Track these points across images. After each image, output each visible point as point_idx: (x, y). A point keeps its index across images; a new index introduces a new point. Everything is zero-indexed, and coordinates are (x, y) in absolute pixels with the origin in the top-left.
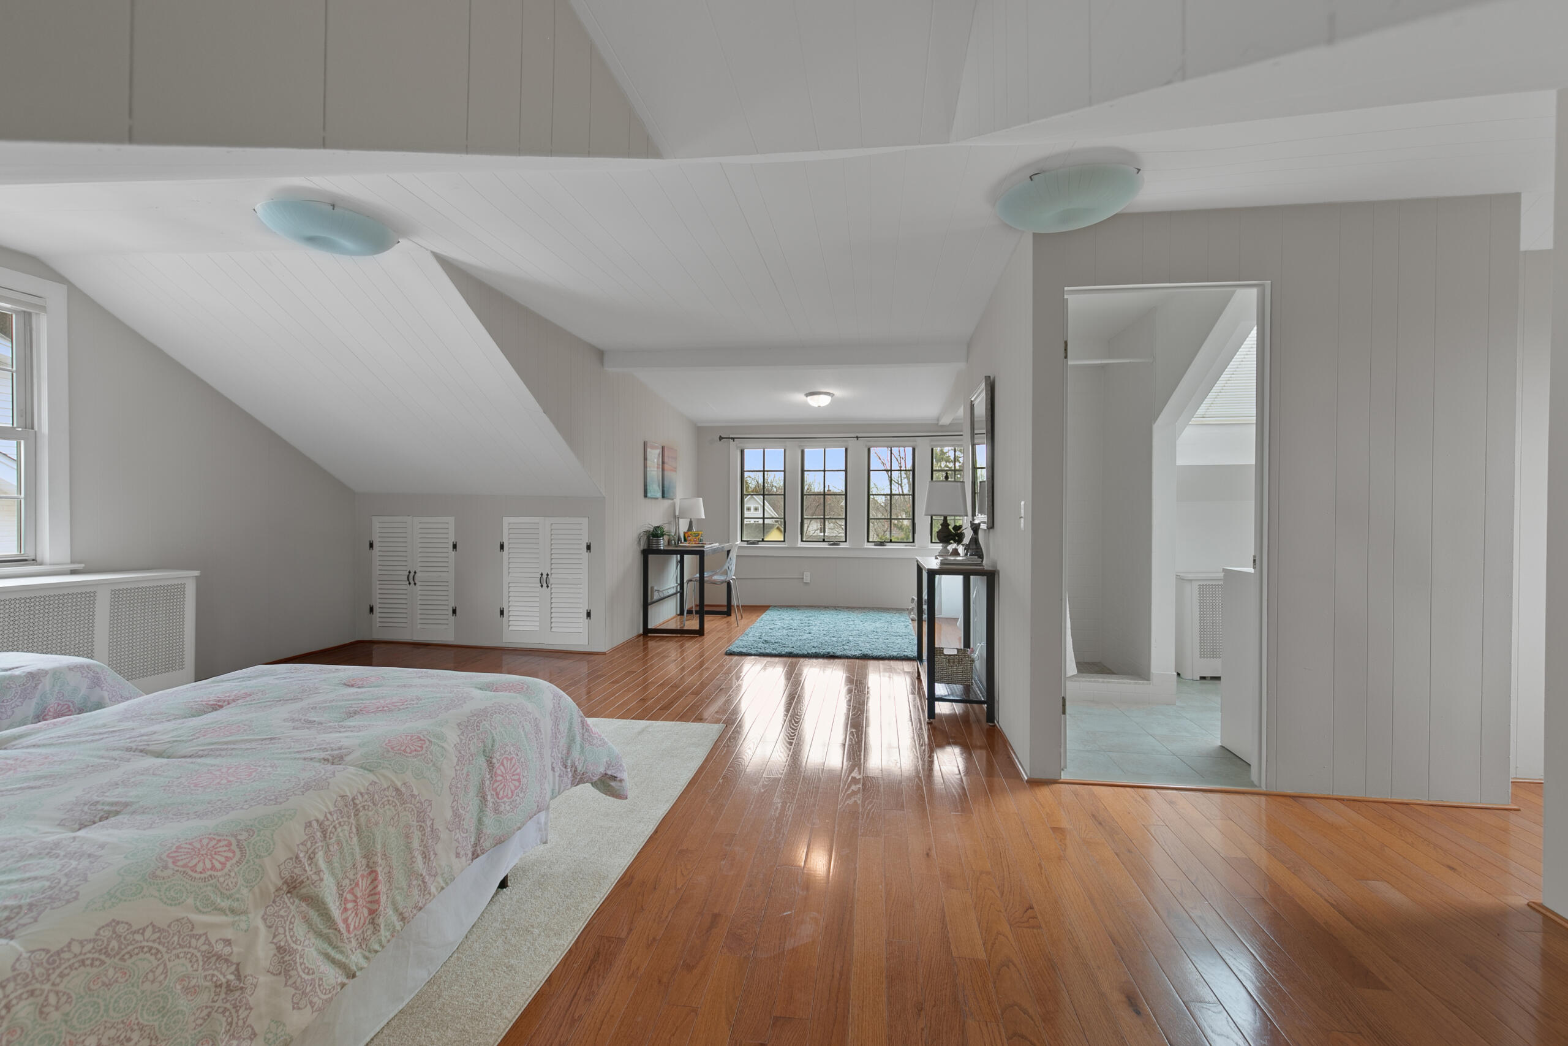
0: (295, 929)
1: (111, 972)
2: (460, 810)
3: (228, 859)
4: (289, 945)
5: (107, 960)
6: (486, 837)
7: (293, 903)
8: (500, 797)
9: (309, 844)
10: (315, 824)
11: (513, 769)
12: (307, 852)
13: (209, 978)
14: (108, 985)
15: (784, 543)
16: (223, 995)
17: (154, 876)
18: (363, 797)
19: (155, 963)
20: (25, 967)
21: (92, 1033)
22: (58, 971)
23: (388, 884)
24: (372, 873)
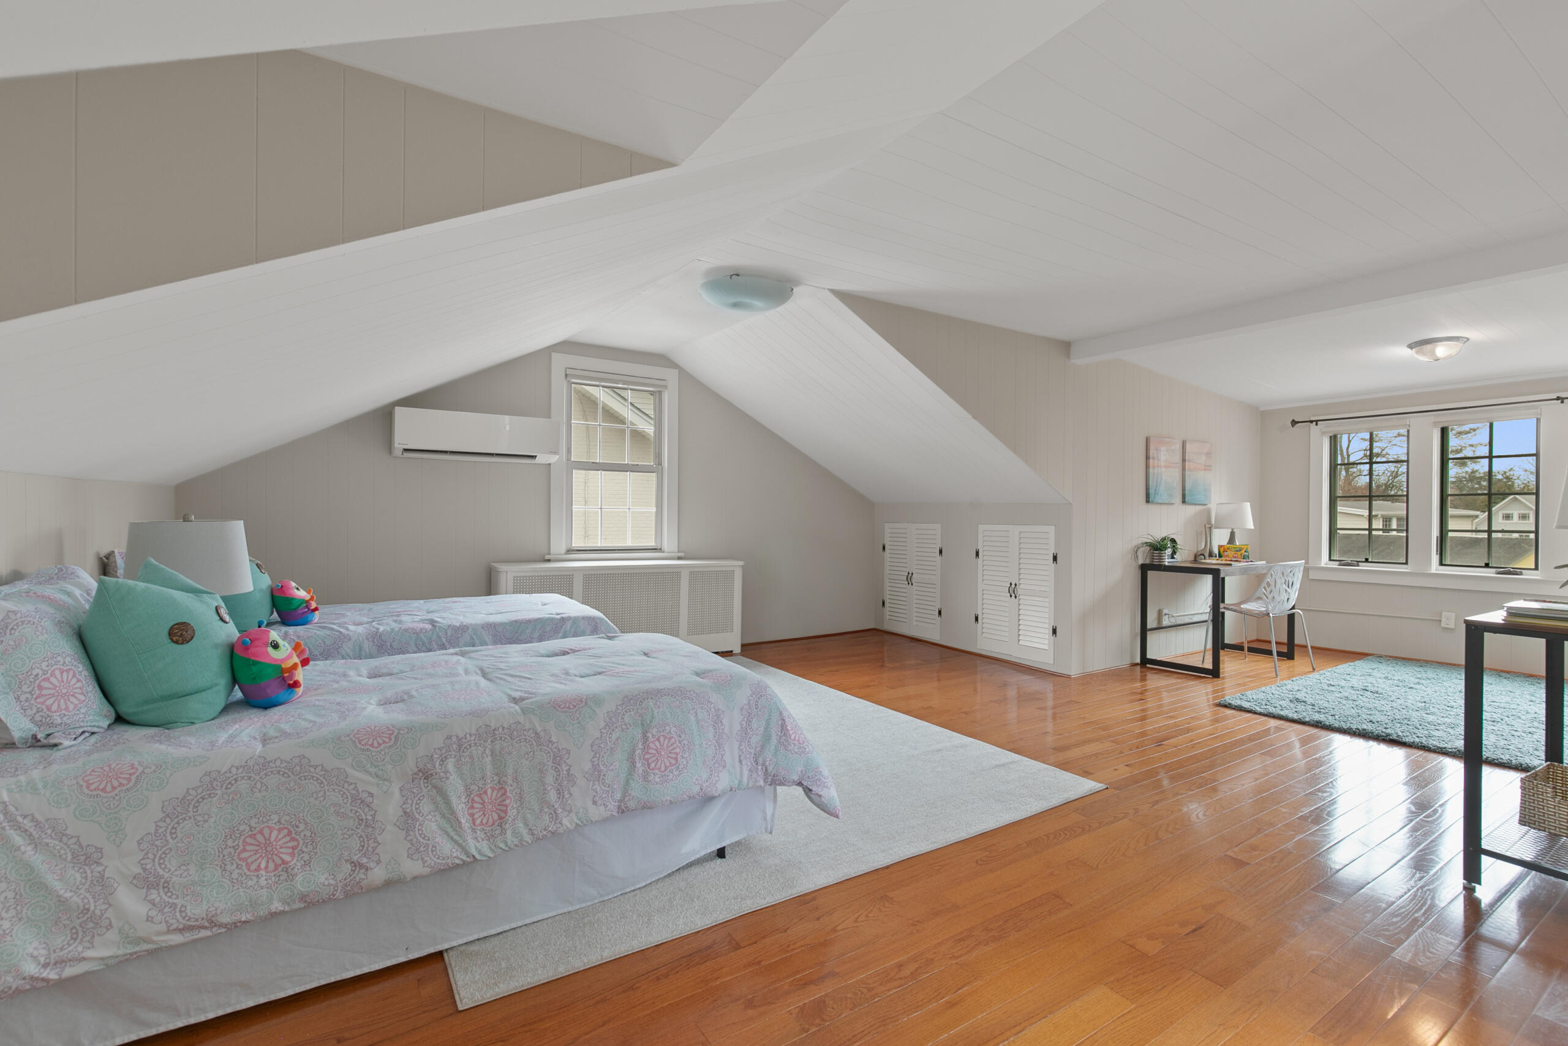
0: (421, 805)
1: (292, 783)
2: (601, 766)
3: (384, 742)
4: (413, 813)
5: (292, 776)
6: (631, 798)
7: (426, 788)
8: (651, 767)
9: (444, 751)
10: (454, 739)
11: (671, 748)
12: (441, 755)
13: (353, 812)
14: (290, 790)
15: (1405, 566)
16: (363, 827)
17: (339, 738)
18: (503, 730)
19: (319, 789)
20: (251, 763)
21: (276, 813)
22: (265, 772)
23: (519, 803)
24: (501, 788)
